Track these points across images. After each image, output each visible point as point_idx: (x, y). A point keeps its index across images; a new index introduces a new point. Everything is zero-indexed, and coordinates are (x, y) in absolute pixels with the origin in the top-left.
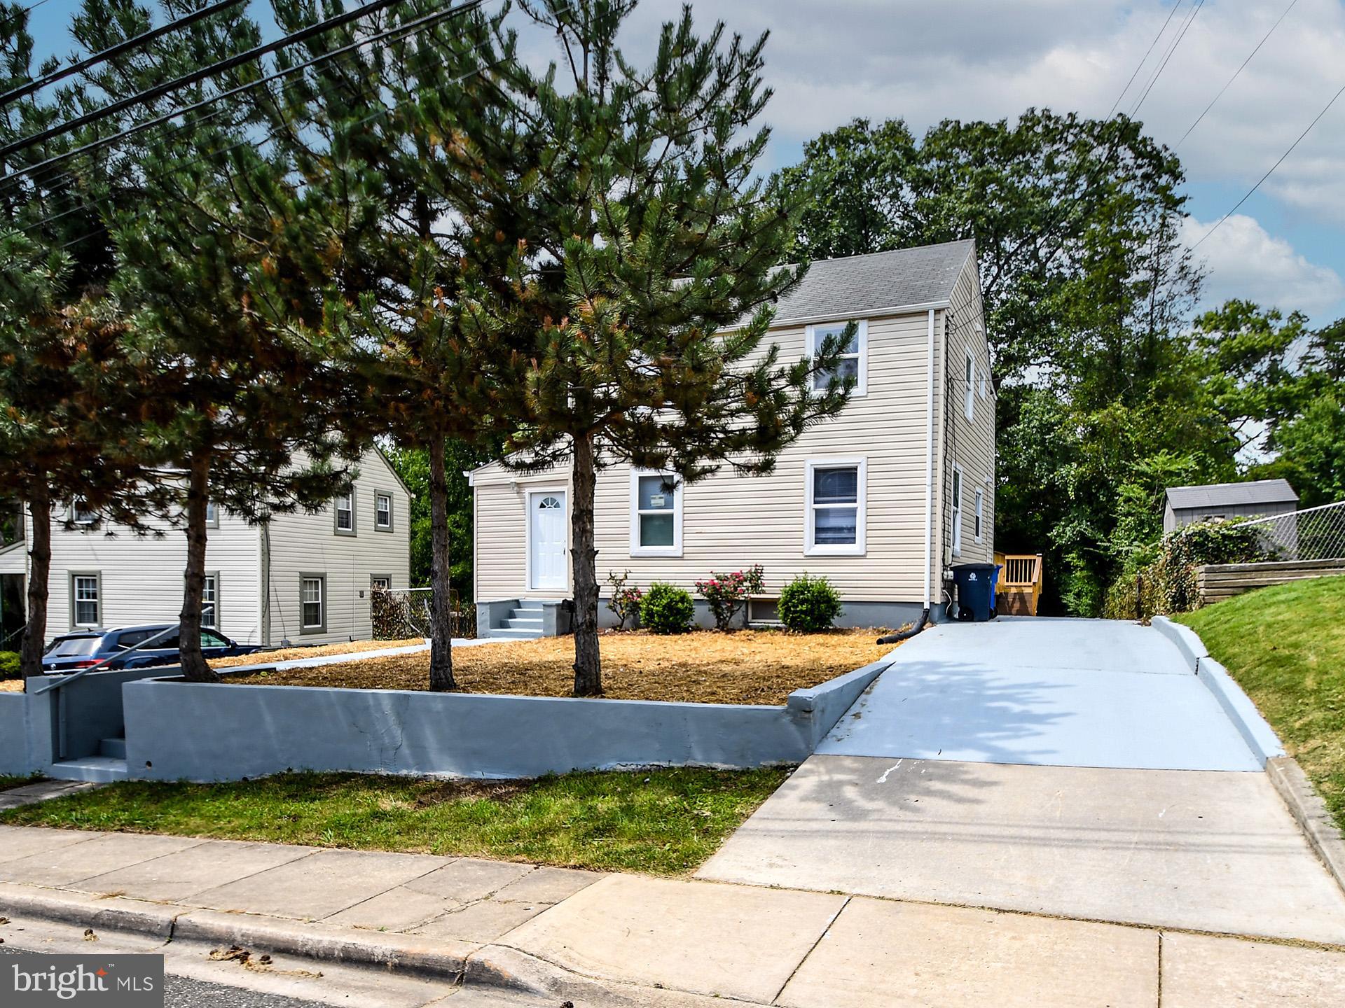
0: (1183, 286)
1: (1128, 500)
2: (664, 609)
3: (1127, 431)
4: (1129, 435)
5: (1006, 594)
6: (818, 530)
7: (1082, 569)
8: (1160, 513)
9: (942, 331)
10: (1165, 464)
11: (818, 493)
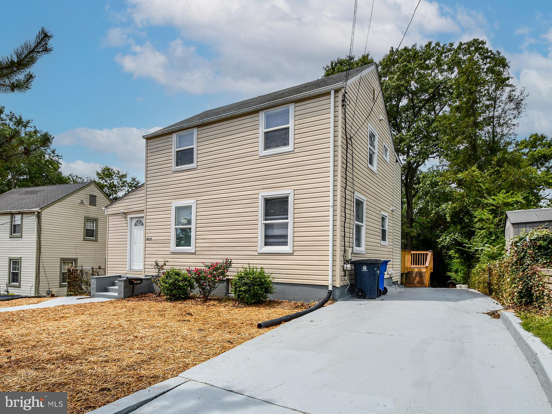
0: (512, 105)
1: (481, 220)
2: (170, 286)
3: (480, 183)
4: (481, 184)
5: (412, 272)
6: (266, 237)
7: (457, 258)
8: (502, 227)
9: (340, 104)
10: (504, 198)
11: (267, 214)
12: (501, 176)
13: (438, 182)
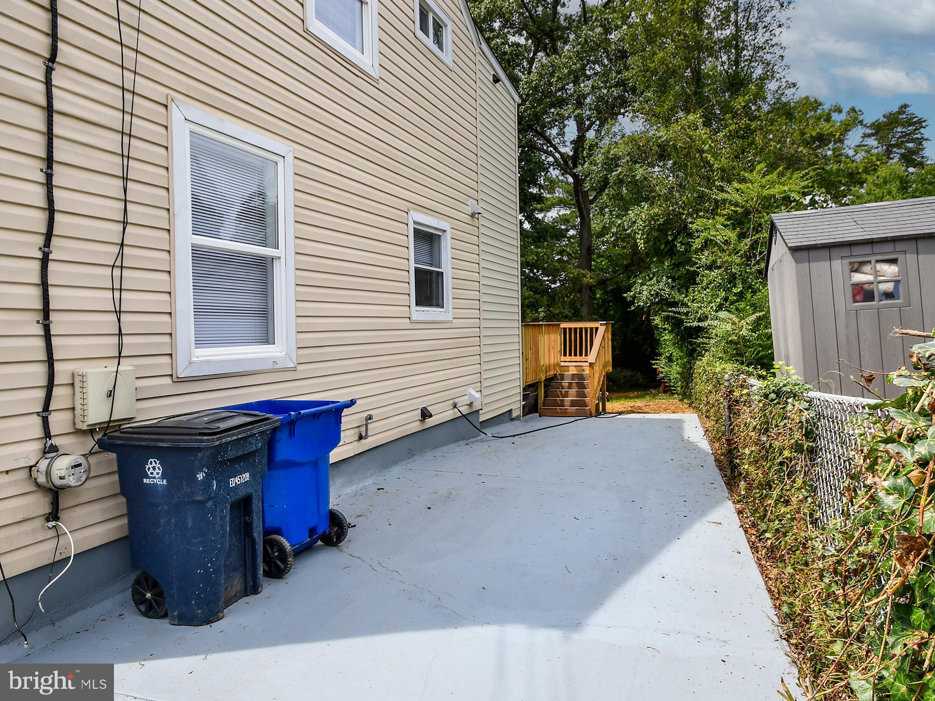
5: (562, 375)
12: (753, 143)
13: (619, 158)
